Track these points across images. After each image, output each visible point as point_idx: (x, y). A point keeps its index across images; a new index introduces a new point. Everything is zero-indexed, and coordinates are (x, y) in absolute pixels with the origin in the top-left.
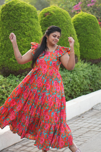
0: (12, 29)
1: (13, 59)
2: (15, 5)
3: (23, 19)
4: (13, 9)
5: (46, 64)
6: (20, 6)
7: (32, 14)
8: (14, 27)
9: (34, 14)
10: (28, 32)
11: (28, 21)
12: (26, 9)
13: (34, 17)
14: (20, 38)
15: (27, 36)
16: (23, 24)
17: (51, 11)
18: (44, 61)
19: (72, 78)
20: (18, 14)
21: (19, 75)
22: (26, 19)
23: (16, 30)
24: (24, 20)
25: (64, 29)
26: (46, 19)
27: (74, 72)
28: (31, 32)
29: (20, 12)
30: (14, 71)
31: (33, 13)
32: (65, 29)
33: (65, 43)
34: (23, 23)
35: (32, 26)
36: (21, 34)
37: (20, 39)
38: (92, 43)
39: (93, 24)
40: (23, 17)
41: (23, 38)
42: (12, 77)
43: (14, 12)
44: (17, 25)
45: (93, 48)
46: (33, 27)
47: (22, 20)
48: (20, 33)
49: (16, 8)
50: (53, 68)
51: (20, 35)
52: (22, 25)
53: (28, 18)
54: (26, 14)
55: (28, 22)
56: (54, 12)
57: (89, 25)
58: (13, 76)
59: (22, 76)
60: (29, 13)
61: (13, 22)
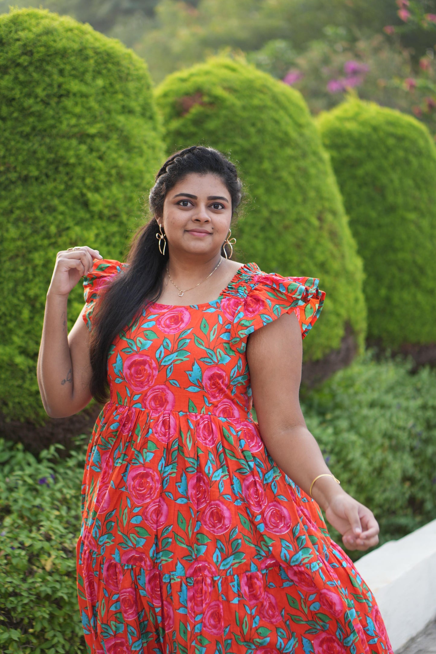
0: (13, 176)
1: (16, 352)
2: (31, 36)
3: (79, 117)
4: (21, 60)
5: (167, 380)
6: (60, 45)
7: (126, 94)
8: (24, 163)
9: (136, 94)
10: (106, 193)
11: (105, 131)
12: (92, 61)
13: (138, 109)
14: (58, 227)
15: (101, 216)
16: (77, 150)
17: (214, 84)
18: (154, 365)
19: (332, 452)
20: (44, 89)
21: (52, 449)
22: (94, 119)
23: (37, 179)
24: (83, 121)
25: (286, 184)
26: (184, 130)
27: (338, 418)
28: (121, 196)
29: (61, 80)
30: (22, 420)
31: (131, 86)
32: (291, 181)
33: (295, 259)
34: (74, 142)
35: (130, 159)
36: (66, 204)
37: (59, 234)
38: (414, 262)
39: (414, 161)
40: (76, 104)
41: (77, 229)
42: (12, 457)
43: (22, 77)
44: (39, 155)
45: (416, 283)
46: (131, 165)
47: (73, 121)
48: (60, 196)
49: (36, 56)
50: (214, 400)
51: (62, 208)
52: (71, 153)
53: (106, 116)
54: (92, 91)
55: (105, 137)
56: (231, 89)
57: (395, 165)
58: (13, 453)
59: (73, 453)
60: (111, 85)
61: (17, 137)
